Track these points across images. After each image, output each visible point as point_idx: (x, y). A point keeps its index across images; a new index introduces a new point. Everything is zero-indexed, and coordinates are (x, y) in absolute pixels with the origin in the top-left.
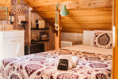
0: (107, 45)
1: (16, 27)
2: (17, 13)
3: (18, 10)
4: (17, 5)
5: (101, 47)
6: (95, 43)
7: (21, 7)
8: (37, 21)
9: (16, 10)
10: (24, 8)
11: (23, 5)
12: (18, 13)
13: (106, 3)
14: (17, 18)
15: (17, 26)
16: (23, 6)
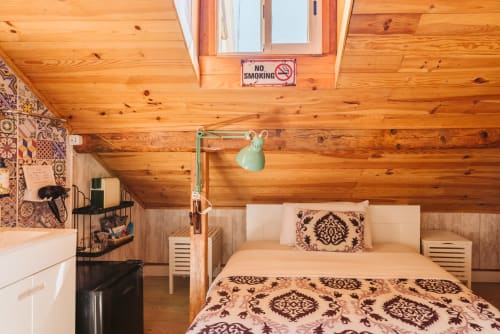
0: (343, 243)
1: (12, 213)
2: (21, 154)
3: (25, 144)
4: (22, 121)
5: (324, 250)
6: (308, 240)
7: (38, 131)
8: (96, 182)
9: (15, 141)
10: (49, 135)
11: (44, 124)
12: (25, 154)
13: (371, 138)
14: (18, 177)
15: (19, 209)
16: (43, 128)
